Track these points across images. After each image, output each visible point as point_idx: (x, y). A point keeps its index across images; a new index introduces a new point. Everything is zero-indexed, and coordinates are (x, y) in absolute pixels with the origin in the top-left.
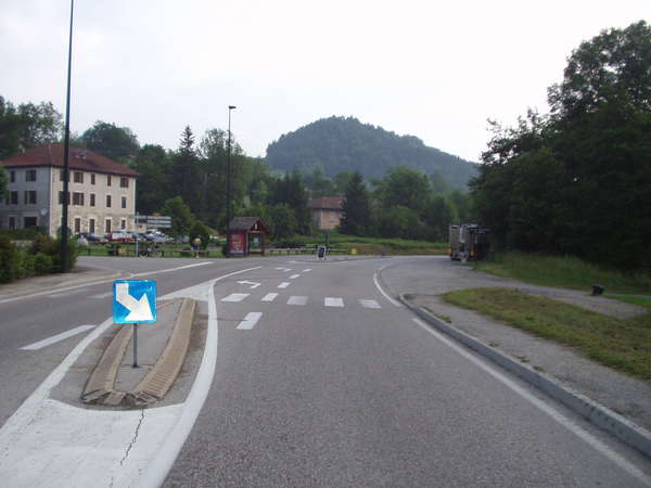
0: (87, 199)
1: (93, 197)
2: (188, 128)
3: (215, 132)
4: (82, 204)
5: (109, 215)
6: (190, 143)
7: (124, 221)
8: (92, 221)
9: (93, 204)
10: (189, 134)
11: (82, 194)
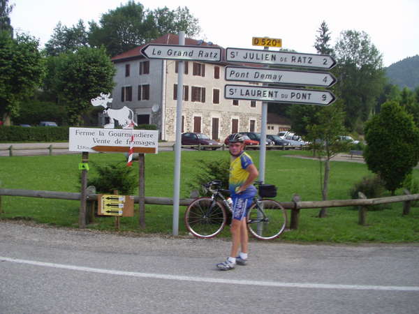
0: (209, 96)
1: (216, 93)
2: (324, 24)
3: (349, 33)
4: (203, 101)
5: (236, 114)
6: (326, 39)
7: (253, 122)
8: (216, 121)
9: (216, 100)
10: (325, 30)
11: (204, 90)
